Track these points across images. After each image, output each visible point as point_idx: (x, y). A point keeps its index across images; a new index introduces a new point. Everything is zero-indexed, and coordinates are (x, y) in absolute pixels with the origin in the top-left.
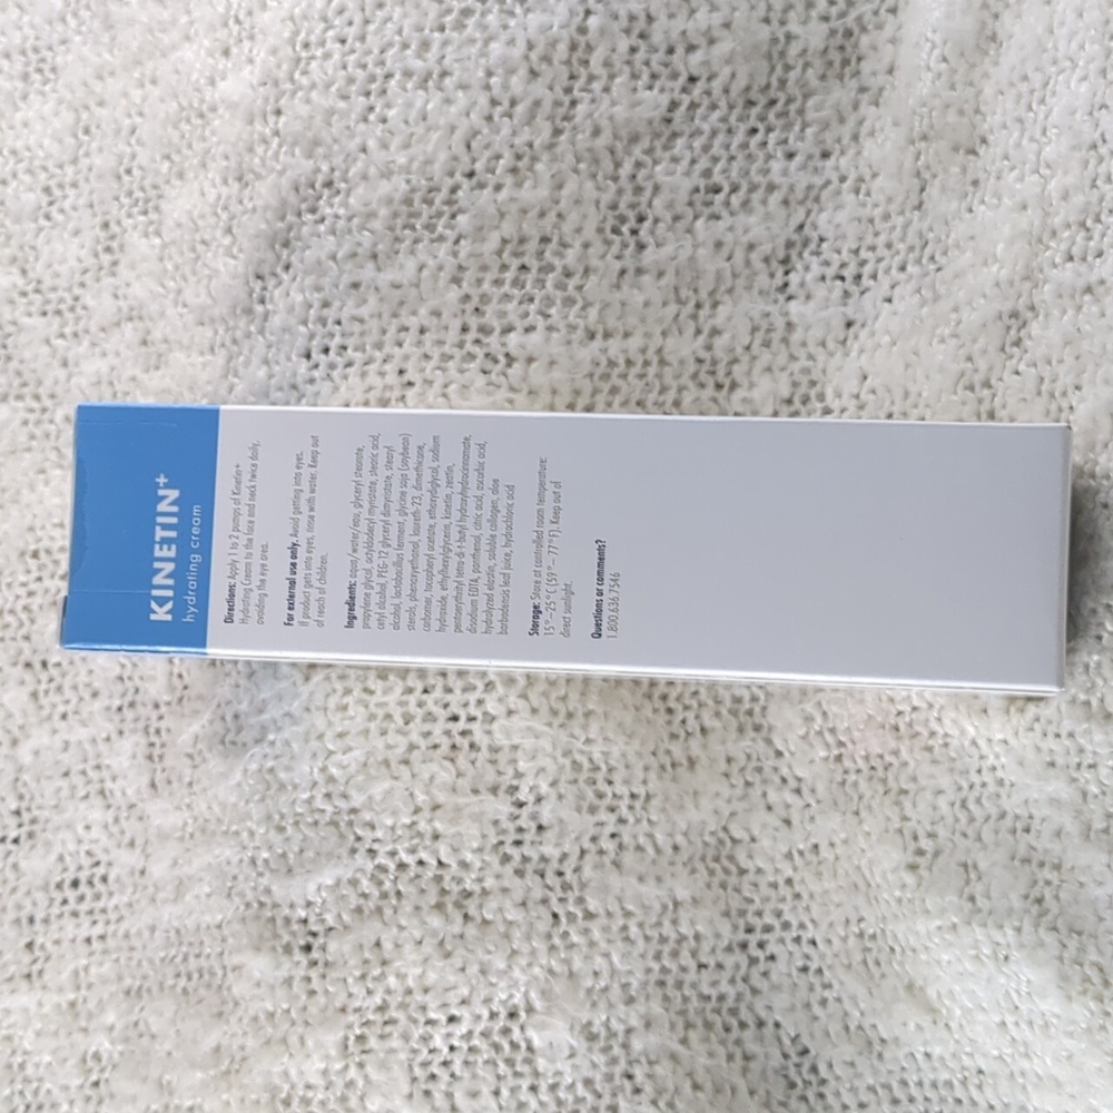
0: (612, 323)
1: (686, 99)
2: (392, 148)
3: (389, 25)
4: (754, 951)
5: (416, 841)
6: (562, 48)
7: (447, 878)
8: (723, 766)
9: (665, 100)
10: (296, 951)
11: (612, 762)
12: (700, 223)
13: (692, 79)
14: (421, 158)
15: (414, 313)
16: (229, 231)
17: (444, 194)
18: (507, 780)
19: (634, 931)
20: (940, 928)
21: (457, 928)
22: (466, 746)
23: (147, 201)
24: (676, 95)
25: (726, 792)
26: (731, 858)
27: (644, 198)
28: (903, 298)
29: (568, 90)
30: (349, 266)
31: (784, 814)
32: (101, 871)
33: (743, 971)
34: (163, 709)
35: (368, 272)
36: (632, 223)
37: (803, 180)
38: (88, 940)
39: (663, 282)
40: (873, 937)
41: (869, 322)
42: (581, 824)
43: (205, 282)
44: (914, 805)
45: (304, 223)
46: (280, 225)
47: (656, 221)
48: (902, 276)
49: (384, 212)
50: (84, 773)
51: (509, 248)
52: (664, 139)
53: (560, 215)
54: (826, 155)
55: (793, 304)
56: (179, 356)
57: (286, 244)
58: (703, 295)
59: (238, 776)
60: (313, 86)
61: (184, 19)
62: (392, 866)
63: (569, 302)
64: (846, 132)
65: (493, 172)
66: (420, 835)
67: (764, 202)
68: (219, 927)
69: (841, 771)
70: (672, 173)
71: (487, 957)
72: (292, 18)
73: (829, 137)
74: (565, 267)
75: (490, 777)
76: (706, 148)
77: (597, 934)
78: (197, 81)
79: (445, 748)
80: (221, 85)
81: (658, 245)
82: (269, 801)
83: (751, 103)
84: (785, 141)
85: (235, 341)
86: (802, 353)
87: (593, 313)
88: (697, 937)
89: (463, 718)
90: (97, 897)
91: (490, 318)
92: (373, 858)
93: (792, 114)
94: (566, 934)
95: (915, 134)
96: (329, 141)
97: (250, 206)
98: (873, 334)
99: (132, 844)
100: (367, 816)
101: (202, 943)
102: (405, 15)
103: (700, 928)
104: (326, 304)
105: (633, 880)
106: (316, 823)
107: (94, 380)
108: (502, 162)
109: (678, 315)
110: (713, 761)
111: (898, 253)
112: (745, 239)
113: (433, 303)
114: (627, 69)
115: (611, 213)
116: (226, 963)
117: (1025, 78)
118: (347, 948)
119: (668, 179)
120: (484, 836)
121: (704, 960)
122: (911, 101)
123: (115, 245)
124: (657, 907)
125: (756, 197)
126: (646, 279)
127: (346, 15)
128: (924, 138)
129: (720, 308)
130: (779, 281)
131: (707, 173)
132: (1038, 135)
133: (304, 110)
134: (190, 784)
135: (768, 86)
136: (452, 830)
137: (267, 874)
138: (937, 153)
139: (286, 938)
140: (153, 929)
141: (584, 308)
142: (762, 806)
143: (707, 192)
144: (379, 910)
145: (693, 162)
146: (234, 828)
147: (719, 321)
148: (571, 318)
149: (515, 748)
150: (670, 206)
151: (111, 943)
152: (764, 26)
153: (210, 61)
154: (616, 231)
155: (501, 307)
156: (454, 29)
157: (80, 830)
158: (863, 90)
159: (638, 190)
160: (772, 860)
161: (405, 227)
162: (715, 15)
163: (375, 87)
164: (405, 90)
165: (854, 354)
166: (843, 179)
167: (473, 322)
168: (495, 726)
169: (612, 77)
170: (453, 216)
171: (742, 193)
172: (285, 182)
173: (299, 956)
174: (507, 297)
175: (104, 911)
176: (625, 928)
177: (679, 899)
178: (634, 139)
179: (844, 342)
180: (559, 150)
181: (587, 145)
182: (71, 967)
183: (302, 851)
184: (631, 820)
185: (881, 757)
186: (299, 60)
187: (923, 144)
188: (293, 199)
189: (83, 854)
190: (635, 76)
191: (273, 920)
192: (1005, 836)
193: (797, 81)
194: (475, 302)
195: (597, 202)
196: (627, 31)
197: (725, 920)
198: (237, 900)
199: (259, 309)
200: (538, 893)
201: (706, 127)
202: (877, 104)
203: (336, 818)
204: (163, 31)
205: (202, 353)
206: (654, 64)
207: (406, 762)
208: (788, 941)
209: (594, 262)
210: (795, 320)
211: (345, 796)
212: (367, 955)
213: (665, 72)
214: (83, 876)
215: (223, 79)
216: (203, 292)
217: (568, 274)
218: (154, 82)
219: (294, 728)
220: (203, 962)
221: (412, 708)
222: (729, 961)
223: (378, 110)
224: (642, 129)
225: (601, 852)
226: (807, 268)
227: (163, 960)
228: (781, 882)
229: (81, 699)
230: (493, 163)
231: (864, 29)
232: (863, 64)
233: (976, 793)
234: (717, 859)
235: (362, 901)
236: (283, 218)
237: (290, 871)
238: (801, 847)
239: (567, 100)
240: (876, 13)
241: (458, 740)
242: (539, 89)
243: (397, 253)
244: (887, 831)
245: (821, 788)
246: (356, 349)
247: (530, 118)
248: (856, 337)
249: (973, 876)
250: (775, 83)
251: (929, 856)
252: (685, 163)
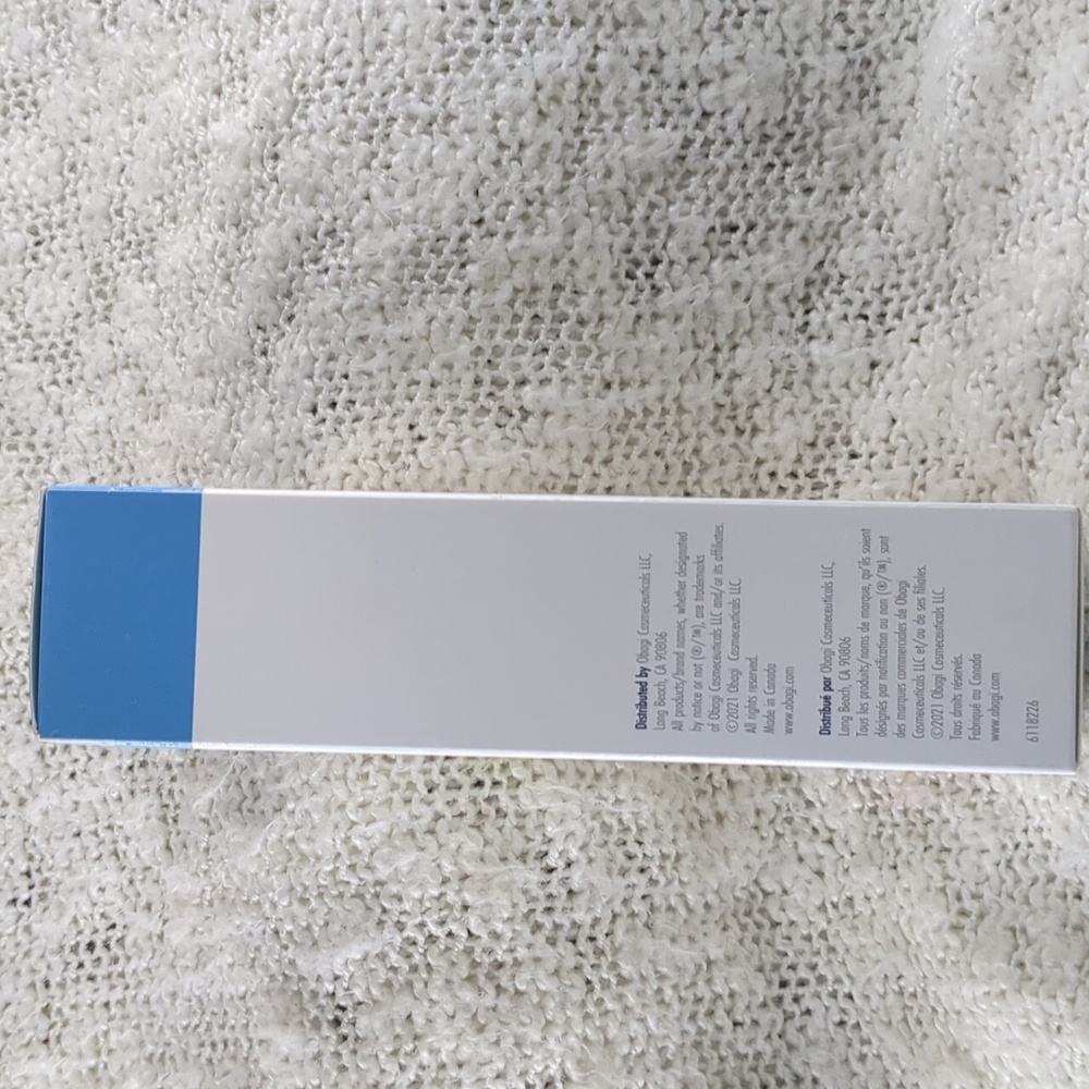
0: (628, 371)
1: (699, 137)
2: (397, 195)
3: (390, 66)
4: (788, 1005)
5: (444, 913)
6: (571, 87)
7: (478, 950)
8: (752, 819)
9: (678, 137)
10: (325, 1025)
11: (642, 822)
12: (716, 264)
13: (706, 115)
14: (428, 206)
15: (425, 366)
16: (227, 278)
17: (452, 243)
18: (537, 846)
19: (669, 993)
20: (988, 993)
21: (489, 1000)
22: (493, 813)
23: (140, 244)
24: (689, 132)
25: (756, 845)
26: (762, 911)
27: (658, 242)
28: (931, 339)
29: (578, 131)
30: (355, 319)
31: (815, 865)
32: (118, 933)
33: (778, 1028)
34: (175, 771)
35: (375, 326)
36: (647, 266)
37: (821, 216)
38: (107, 1005)
39: (680, 326)
40: (914, 995)
41: (896, 363)
42: (613, 887)
43: (203, 331)
44: (958, 863)
45: (307, 274)
46: (282, 275)
47: (672, 263)
48: (929, 316)
49: (389, 263)
50: (95, 833)
51: (521, 297)
52: (678, 177)
53: (573, 262)
54: (845, 189)
55: (814, 345)
56: (178, 408)
57: (288, 295)
58: (722, 338)
59: (258, 847)
60: (312, 131)
61: (172, 55)
62: (421, 939)
63: (584, 352)
64: (866, 165)
65: (503, 220)
66: (449, 906)
67: (782, 240)
68: (243, 998)
69: (876, 823)
70: (688, 214)
71: (521, 1030)
72: (287, 58)
73: (848, 170)
74: (579, 315)
75: (519, 844)
76: (721, 187)
77: (631, 1000)
78: (188, 120)
79: (471, 818)
80: (214, 126)
81: (674, 288)
82: (291, 873)
83: (765, 138)
84: (803, 176)
85: (236, 394)
86: (824, 395)
87: (609, 362)
88: (732, 995)
89: (488, 783)
90: (116, 960)
91: (504, 371)
92: (401, 930)
93: (809, 147)
94: (600, 1002)
95: (942, 167)
96: (332, 189)
97: (249, 254)
98: (900, 376)
99: (148, 907)
100: (394, 889)
101: (226, 1013)
102: (407, 57)
103: (734, 986)
104: (331, 358)
105: (666, 943)
106: (341, 895)
107: (92, 429)
108: (511, 208)
109: (695, 360)
110: (742, 815)
111: (924, 291)
112: (763, 279)
113: (444, 356)
114: (638, 106)
115: (624, 257)
116: (251, 1035)
117: (1060, 118)
118: (377, 1024)
119: (684, 219)
120: (515, 905)
121: (739, 1018)
122: (935, 136)
123: (108, 288)
124: (691, 968)
125: (774, 234)
126: (662, 324)
127: (345, 55)
128: (950, 174)
129: (739, 350)
130: (799, 319)
131: (723, 212)
132: (1075, 178)
133: (303, 156)
134: (207, 850)
135: (784, 119)
136: (482, 902)
137: (291, 946)
138: (965, 192)
139: (314, 1012)
140: (174, 995)
141: (599, 358)
142: (794, 858)
143: (723, 231)
144: (410, 984)
145: (709, 200)
146: (255, 898)
147: (738, 365)
148: (586, 368)
149: (542, 812)
150: (685, 247)
151: (130, 1008)
152: (779, 57)
153: (201, 99)
154: (630, 275)
155: (515, 359)
156: (458, 69)
157: (94, 892)
158: (882, 121)
159: (652, 232)
160: (805, 912)
161: (412, 278)
162: (727, 47)
163: (377, 130)
164: (408, 134)
165: (880, 396)
166: (863, 215)
167: (486, 375)
168: (521, 792)
169: (623, 115)
170: (463, 266)
171: (758, 231)
172: (286, 232)
173: (326, 1030)
174: (520, 350)
175: (122, 975)
176: (659, 991)
177: (713, 958)
178: (647, 178)
179: (869, 384)
180: (570, 194)
181: (600, 187)
182: (90, 1035)
183: (327, 924)
184: (662, 880)
185: (921, 812)
186: (296, 103)
187: (949, 180)
188: (294, 248)
189: (97, 917)
190: (647, 114)
191: (299, 993)
192: (1053, 901)
193: (814, 115)
194: (488, 354)
195: (611, 247)
196: (638, 68)
197: (759, 975)
198: (260, 972)
199: (261, 361)
200: (570, 962)
201: (721, 164)
202: (898, 136)
203: (362, 890)
204: (151, 65)
205: (203, 406)
206: (665, 100)
207: (431, 832)
208: (824, 996)
209: (609, 310)
210: (816, 360)
211: (369, 867)
212: (399, 1030)
213: (677, 108)
214: (99, 939)
215: (217, 120)
216: (202, 342)
217: (582, 322)
218: (142, 120)
219: (314, 798)
220: (227, 1033)
221: (435, 777)
222: (765, 1017)
223: (380, 155)
224: (654, 169)
225: (633, 915)
226: (828, 308)
227: (186, 1028)
228: (815, 935)
229: (90, 758)
230: (503, 209)
231: (882, 58)
232: (882, 93)
233: (1021, 853)
234: (748, 914)
235: (391, 974)
236: (284, 268)
237: (315, 943)
238: (835, 899)
239: (577, 141)
240: (895, 41)
241: (484, 806)
242: (548, 131)
243: (405, 304)
244: (928, 889)
245: (855, 841)
246: (364, 404)
247: (541, 161)
248: (882, 379)
249: (1021, 941)
250: (791, 117)
251: (973, 917)
252: (700, 202)
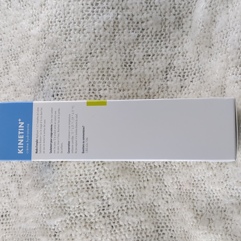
0: (125, 88)
1: (141, 35)
2: (72, 47)
3: (71, 18)
4: (159, 232)
5: (79, 211)
6: (112, 23)
7: (87, 219)
8: (152, 189)
9: (136, 35)
12: (145, 63)
13: (143, 29)
14: (79, 50)
15: (78, 86)
16: (34, 65)
17: (84, 58)
18: (100, 195)
19: (131, 228)
20: (203, 233)
21: (89, 231)
22: (91, 188)
23: (15, 57)
24: (139, 33)
25: (152, 195)
26: (154, 210)
27: (132, 58)
28: (195, 81)
29: (113, 33)
30: (62, 75)
31: (166, 200)
32: (8, 213)
33: (157, 237)
34: (21, 177)
35: (67, 77)
36: (129, 64)
37: (170, 53)
38: (5, 229)
39: (137, 77)
40: (187, 232)
41: (187, 87)
42: (118, 204)
43: (29, 77)
44: (197, 203)
45: (52, 65)
46: (46, 65)
47: (135, 63)
48: (195, 76)
49: (70, 63)
50: (4, 190)
51: (100, 71)
52: (136, 44)
53: (112, 63)
54: (175, 47)
55: (168, 82)
56: (23, 95)
57: (48, 69)
58: (147, 80)
59: (38, 195)
60: (53, 32)
61: (23, 14)
62: (74, 217)
63: (115, 83)
64: (180, 41)
65: (96, 53)
66: (81, 209)
67: (161, 58)
68: (35, 229)
69: (180, 192)
70: (139, 52)
71: (97, 238)
72: (48, 16)
73: (176, 43)
74: (113, 75)
75: (97, 195)
76: (146, 46)
77: (122, 230)
78: (26, 29)
79: (86, 189)
80: (31, 31)
81: (136, 69)
82: (45, 201)
83: (157, 35)
84: (165, 44)
85: (36, 92)
86: (171, 94)
87: (120, 85)
88: (146, 229)
89: (90, 181)
90: (7, 219)
91: (96, 87)
92: (70, 215)
93: (167, 37)
94: (115, 230)
95: (197, 43)
96: (57, 45)
97: (39, 60)
98: (188, 89)
99: (15, 207)
100: (68, 206)
101: (31, 232)
102: (74, 16)
103: (147, 227)
104: (57, 84)
105: (131, 217)
106: (56, 207)
107: (4, 99)
108: (98, 50)
109: (140, 85)
110: (150, 188)
111: (193, 70)
112: (156, 67)
113: (82, 84)
114: (127, 28)
115: (124, 62)
116: (36, 238)
117: (222, 31)
118: (64, 236)
119: (138, 53)
120: (96, 209)
121: (148, 235)
122: (195, 35)
123: (8, 67)
124: (137, 223)
125: (159, 57)
126: (133, 77)
127: (61, 15)
128: (199, 44)
129: (151, 83)
130: (165, 76)
131: (147, 52)
132: (225, 45)
133: (51, 38)
134: (27, 195)
135: (161, 31)
136: (88, 208)
137: (45, 218)
138: (202, 48)
139: (50, 233)
140: (20, 228)
141: (118, 84)
142: (161, 198)
143: (147, 56)
144: (71, 227)
145: (144, 49)
146: (37, 207)
147: (150, 86)
148: (115, 87)
149: (102, 187)
150: (138, 60)
151: (10, 230)
152: (160, 16)
153: (29, 25)
154: (125, 66)
155: (99, 84)
156: (86, 19)
157: (3, 204)
158: (184, 32)
159: (130, 56)
160: (164, 211)
161: (75, 66)
162: (148, 14)
163: (68, 32)
164: (74, 33)
165: (183, 94)
166: (179, 53)
167: (92, 88)
168: (97, 182)
169: (124, 29)
170: (87, 63)
171: (155, 56)
172: (47, 55)
173: (53, 237)
174: (100, 82)
175: (9, 223)
176: (129, 228)
177: (142, 220)
178: (129, 44)
179: (181, 91)
180: (111, 47)
181: (118, 46)
182: (2, 236)
183: (53, 213)
185: (189, 190)
186: (49, 26)
187: (199, 45)
188: (49, 59)
189: (4, 209)
190: (129, 29)
191: (47, 229)
193: (168, 30)
194: (92, 83)
195: (121, 59)
196: (127, 19)
197: (153, 225)
198: (38, 223)
199: (42, 84)
200: (108, 222)
201: (146, 41)
202: (187, 35)
203: (61, 206)
204: (18, 17)
205: (28, 94)
206: (134, 26)
207: (77, 192)
208: (168, 230)
209: (120, 73)
210: (169, 85)
211: (63, 201)
212: (69, 238)
213: (136, 28)
214: (4, 214)
215: (32, 29)
216: (28, 80)
217: (114, 76)
218: (16, 29)
219: (51, 185)
220: (31, 237)
221: (78, 180)
222: (154, 235)
223: (68, 38)
224: (131, 41)
225: (123, 210)
226: (171, 74)
227: (22, 235)
228: (166, 216)
229: (3, 173)
230: (96, 50)
231: (184, 17)
232: (183, 25)
234: (151, 210)
235: (67, 225)
236: (47, 63)
237: (50, 217)
238: (171, 208)
239: (113, 35)
240: (186, 13)
241: (89, 186)
242: (107, 33)
243: (73, 72)
244: (190, 208)
245: (175, 195)
246: (65, 95)
247: (105, 40)
248: (184, 90)
249: (211, 222)
250: (163, 30)
251: (200, 216)
252: (142, 49)
